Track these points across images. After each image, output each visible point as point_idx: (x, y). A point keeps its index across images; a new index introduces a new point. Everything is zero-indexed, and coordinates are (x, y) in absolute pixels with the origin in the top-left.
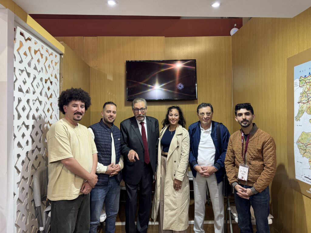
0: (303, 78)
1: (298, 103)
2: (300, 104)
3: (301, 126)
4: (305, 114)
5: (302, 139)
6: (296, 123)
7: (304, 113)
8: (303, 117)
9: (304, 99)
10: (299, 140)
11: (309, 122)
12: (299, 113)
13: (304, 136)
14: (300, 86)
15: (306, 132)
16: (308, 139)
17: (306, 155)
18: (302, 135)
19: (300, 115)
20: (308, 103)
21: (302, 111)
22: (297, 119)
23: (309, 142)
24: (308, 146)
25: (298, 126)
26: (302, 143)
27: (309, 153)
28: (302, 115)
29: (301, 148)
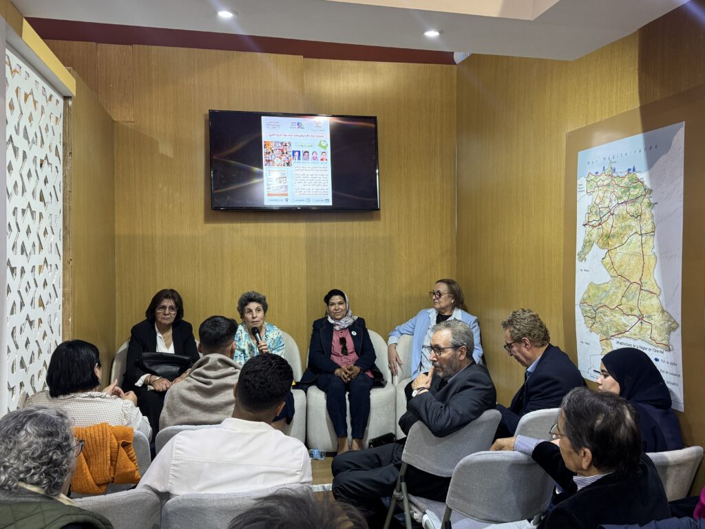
0: (593, 177)
1: (584, 225)
2: (587, 227)
3: (588, 271)
4: (595, 246)
5: (589, 297)
6: (579, 265)
7: (592, 245)
8: (591, 253)
9: (594, 218)
10: (584, 299)
12: (584, 246)
13: (592, 292)
14: (587, 193)
15: (596, 283)
16: (598, 296)
17: (596, 327)
18: (589, 289)
19: (586, 250)
20: (600, 226)
21: (590, 241)
22: (581, 257)
23: (600, 303)
24: (598, 310)
25: (582, 270)
26: (589, 305)
27: (601, 324)
28: (590, 250)
29: (588, 315)
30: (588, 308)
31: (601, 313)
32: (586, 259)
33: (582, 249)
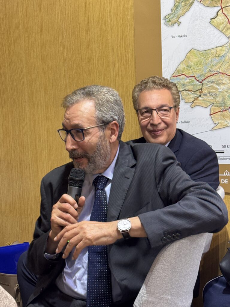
3: (185, 36)
4: (197, 7)
5: (189, 67)
6: (166, 31)
7: (192, 4)
8: (188, 14)
10: (179, 71)
11: (208, 24)
12: (176, 7)
13: (194, 60)
15: (201, 48)
16: (206, 64)
17: (203, 100)
18: (189, 58)
19: (180, 12)
22: (170, 21)
23: (210, 71)
24: (207, 80)
25: (173, 37)
26: (188, 77)
27: (211, 95)
28: (187, 11)
29: (187, 88)
30: (188, 80)
31: (212, 82)
32: (180, 23)
33: (172, 10)
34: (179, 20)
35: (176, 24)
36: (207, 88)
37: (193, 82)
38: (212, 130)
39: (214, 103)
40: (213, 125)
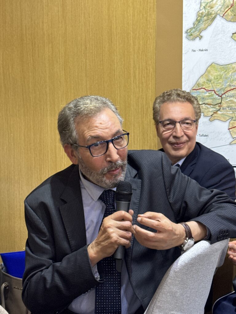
3: (206, 50)
4: (219, 21)
5: (209, 81)
6: (187, 45)
7: (214, 18)
8: (210, 29)
10: (198, 85)
11: (229, 39)
12: (198, 21)
13: (214, 74)
15: (222, 62)
16: (226, 78)
17: (222, 114)
18: (209, 72)
19: (202, 26)
21: (209, 14)
22: (191, 35)
23: (230, 86)
24: (227, 94)
25: (194, 51)
26: (208, 91)
27: (231, 109)
28: (210, 25)
29: (206, 102)
30: (207, 94)
31: (231, 97)
32: (202, 37)
33: (194, 24)
34: (201, 34)
35: (198, 38)
36: (226, 102)
37: (212, 95)
38: (230, 144)
39: (233, 118)
40: (231, 140)
